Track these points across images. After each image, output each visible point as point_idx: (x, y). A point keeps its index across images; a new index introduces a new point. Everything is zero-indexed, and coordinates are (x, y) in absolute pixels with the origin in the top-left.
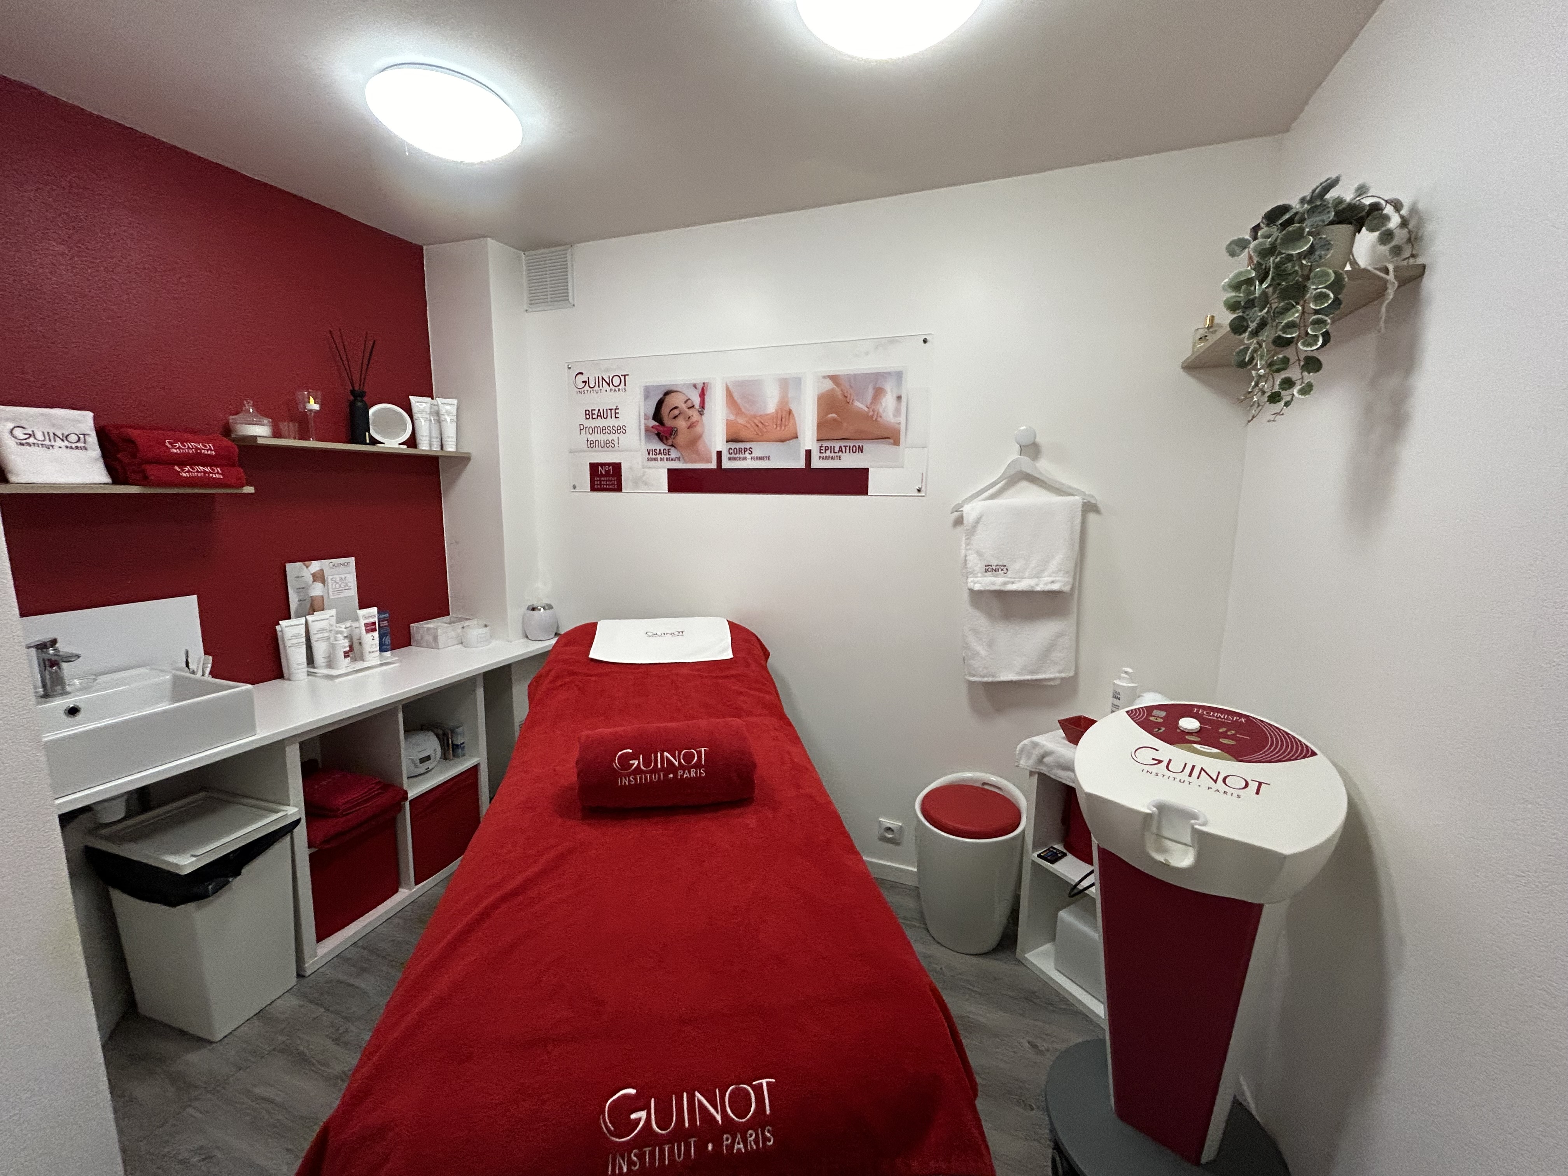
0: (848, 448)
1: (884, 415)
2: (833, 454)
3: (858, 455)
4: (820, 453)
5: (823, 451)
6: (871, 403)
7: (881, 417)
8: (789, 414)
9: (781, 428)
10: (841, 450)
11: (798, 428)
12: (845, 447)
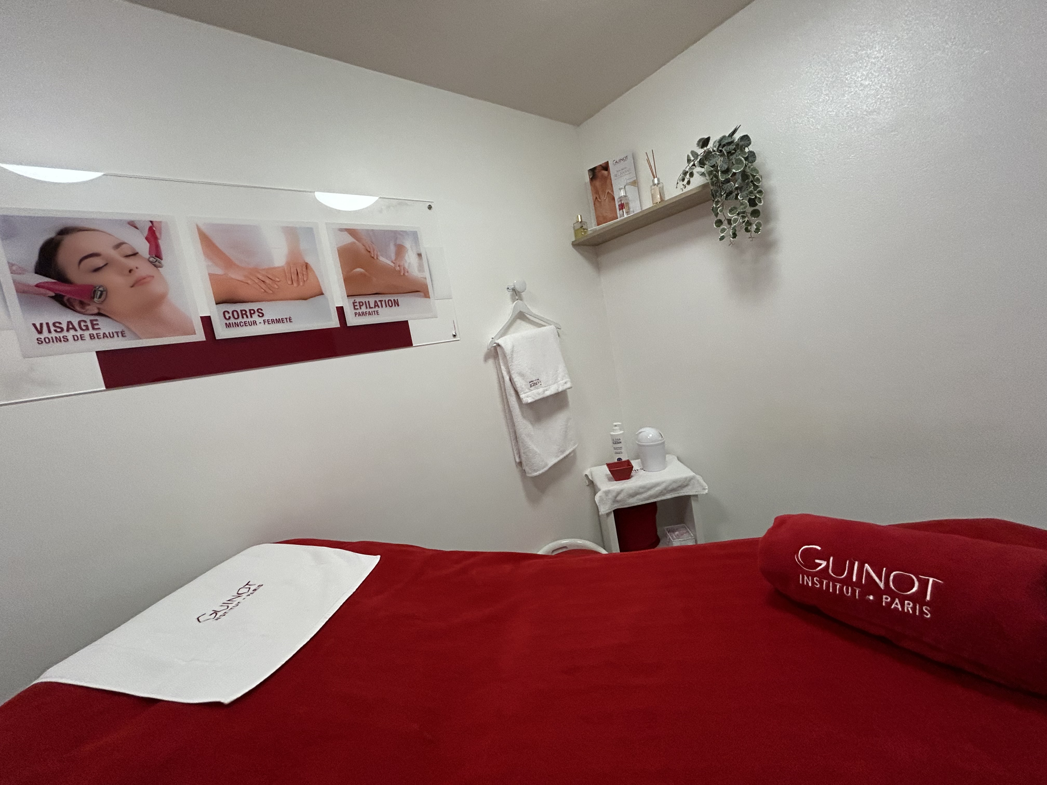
0: (383, 303)
1: (410, 270)
2: (368, 310)
3: (394, 308)
4: (355, 309)
5: (358, 307)
6: (395, 260)
7: (408, 272)
8: (307, 268)
9: (298, 284)
10: (376, 305)
11: (321, 283)
12: (381, 301)
